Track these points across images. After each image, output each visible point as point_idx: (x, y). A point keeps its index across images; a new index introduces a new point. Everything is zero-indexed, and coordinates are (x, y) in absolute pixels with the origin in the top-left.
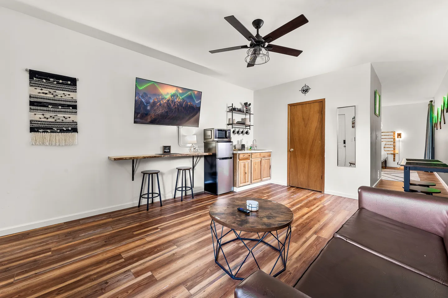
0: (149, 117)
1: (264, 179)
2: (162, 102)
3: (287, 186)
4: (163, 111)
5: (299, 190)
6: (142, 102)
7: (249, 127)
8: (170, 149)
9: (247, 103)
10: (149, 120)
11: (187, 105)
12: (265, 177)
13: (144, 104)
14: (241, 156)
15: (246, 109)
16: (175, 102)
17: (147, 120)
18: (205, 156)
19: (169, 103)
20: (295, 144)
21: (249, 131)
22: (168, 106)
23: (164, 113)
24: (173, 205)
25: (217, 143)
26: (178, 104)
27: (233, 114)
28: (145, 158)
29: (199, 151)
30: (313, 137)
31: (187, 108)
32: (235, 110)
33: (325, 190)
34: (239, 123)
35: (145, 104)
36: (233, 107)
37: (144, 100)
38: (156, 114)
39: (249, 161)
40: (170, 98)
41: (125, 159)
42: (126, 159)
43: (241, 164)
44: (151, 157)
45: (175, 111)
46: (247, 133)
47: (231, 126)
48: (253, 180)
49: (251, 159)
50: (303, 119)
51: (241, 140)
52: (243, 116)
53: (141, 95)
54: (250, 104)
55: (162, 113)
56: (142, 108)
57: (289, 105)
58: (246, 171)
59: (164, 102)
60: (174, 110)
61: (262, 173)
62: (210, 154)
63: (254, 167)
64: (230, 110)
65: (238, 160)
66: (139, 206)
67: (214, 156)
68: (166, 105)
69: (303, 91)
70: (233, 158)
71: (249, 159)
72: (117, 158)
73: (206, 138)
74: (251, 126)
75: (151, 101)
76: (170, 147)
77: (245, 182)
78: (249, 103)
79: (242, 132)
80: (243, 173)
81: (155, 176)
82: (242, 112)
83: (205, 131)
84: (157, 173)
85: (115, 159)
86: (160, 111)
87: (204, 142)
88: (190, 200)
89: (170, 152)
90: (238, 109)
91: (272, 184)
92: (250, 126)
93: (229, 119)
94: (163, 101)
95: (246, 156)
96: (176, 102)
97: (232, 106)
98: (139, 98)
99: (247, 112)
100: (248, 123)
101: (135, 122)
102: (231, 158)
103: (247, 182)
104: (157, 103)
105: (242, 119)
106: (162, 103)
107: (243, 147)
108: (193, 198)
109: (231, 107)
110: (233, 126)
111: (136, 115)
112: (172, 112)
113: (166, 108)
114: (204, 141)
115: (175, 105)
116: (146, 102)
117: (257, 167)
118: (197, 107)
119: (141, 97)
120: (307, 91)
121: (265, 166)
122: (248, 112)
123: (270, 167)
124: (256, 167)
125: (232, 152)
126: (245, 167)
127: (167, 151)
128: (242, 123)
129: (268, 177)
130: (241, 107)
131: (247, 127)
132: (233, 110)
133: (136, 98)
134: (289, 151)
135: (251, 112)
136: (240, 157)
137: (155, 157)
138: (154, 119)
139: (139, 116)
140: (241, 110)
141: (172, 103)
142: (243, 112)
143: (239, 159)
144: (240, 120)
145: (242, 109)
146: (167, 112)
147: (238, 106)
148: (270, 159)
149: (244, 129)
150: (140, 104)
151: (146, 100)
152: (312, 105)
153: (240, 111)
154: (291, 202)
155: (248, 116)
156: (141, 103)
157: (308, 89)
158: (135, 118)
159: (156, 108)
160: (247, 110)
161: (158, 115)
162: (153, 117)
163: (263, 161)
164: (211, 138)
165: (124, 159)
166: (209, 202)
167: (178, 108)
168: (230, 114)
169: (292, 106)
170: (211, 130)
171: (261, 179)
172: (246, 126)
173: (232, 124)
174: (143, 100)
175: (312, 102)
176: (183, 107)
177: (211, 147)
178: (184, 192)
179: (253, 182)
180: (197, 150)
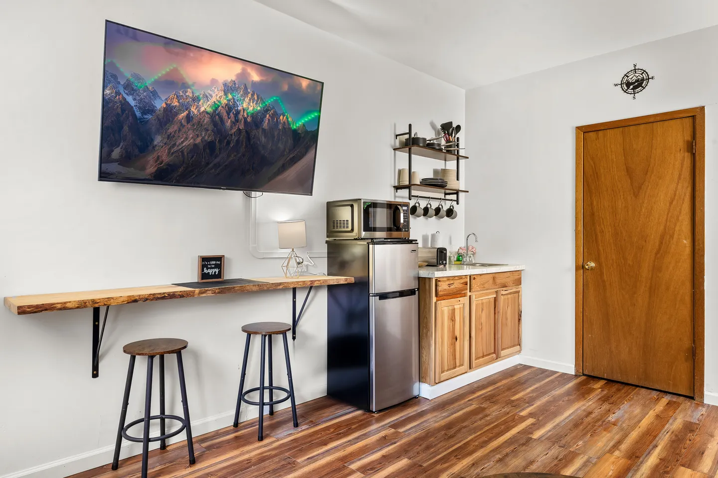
0: (151, 158)
1: (503, 353)
2: (194, 110)
3: (576, 376)
4: (199, 140)
5: (619, 390)
6: (125, 105)
7: (454, 197)
8: (219, 266)
9: (451, 123)
10: (151, 169)
11: (277, 123)
12: (508, 348)
13: (134, 115)
14: (443, 286)
15: (448, 141)
16: (238, 112)
17: (143, 168)
18: (331, 288)
19: (218, 114)
20: (601, 248)
21: (456, 208)
22: (215, 124)
23: (201, 147)
24: (232, 458)
25: (371, 246)
26: (249, 120)
27: (413, 156)
28: (134, 301)
29: (312, 270)
30: (662, 228)
31: (276, 133)
32: (418, 145)
33: (706, 393)
34: (427, 183)
35: (138, 114)
36: (413, 136)
37: (135, 99)
38: (175, 149)
39: (465, 300)
40: (220, 97)
41: (60, 309)
42: (65, 308)
43: (443, 312)
44: (158, 299)
45: (238, 141)
46: (450, 213)
47: (404, 193)
48: (476, 360)
49: (469, 294)
50: (629, 172)
51: (433, 236)
52: (439, 164)
53: (122, 83)
54: (458, 128)
55: (195, 145)
56: (126, 128)
57: (579, 128)
58: (457, 333)
59: (202, 109)
60: (235, 138)
61: (500, 336)
62: (349, 281)
63: (478, 318)
64: (401, 142)
65: (434, 299)
66: (115, 466)
67: (362, 285)
68: (207, 119)
69: (628, 84)
70: (417, 292)
71: (465, 295)
72: (29, 307)
73: (336, 230)
74: (461, 194)
75: (160, 105)
76: (219, 259)
77: (455, 368)
78: (454, 126)
79: (438, 211)
80: (448, 337)
81: (171, 361)
82: (434, 149)
83: (331, 206)
84: (179, 353)
85: (22, 311)
86: (188, 140)
87: (327, 242)
88: (285, 435)
89: (219, 275)
90: (424, 140)
91: (526, 367)
92: (457, 193)
93: (400, 171)
94: (198, 107)
95: (457, 284)
96: (242, 113)
97: (410, 133)
98: (118, 93)
99: (449, 152)
100: (452, 184)
101: (104, 176)
102: (411, 292)
103: (459, 366)
104: (177, 114)
105: (436, 172)
106: (196, 112)
107: (441, 254)
108: (296, 425)
109: (407, 136)
110: (414, 193)
111: (106, 149)
112: (228, 143)
113: (208, 130)
114: (328, 239)
115: (237, 121)
116: (140, 108)
117: (485, 317)
118: (307, 132)
119: (122, 91)
120: (640, 85)
121: (506, 313)
122: (451, 151)
123: (520, 316)
124: (483, 319)
125: (413, 273)
126: (453, 319)
127: (210, 271)
128: (437, 183)
129: (514, 346)
130: (434, 137)
131: (448, 197)
132: (411, 143)
133: (107, 92)
134: (580, 268)
135: (460, 151)
136: (440, 289)
137: (172, 296)
138: (168, 165)
139: (116, 153)
140: (433, 144)
141: (228, 114)
142: (441, 150)
143: (437, 295)
144: (431, 176)
145: (435, 142)
146: (210, 146)
147: (426, 133)
148: (518, 292)
149: (443, 203)
150: (119, 111)
151: (141, 100)
152: (659, 127)
153: (430, 147)
154: (619, 442)
155: (451, 165)
156: (123, 111)
157: (643, 80)
158: (104, 159)
159: (172, 129)
160: (450, 146)
161: (182, 152)
162: (166, 158)
163: (502, 299)
164: (350, 229)
165: (59, 306)
166: (351, 443)
167: (246, 131)
168: (403, 156)
169: (591, 134)
170: (351, 203)
171: (495, 354)
172: (446, 194)
173: (408, 187)
174: (130, 99)
175: (658, 118)
176: (264, 130)
177: (346, 256)
178: (267, 409)
179: (474, 362)
180: (307, 266)
